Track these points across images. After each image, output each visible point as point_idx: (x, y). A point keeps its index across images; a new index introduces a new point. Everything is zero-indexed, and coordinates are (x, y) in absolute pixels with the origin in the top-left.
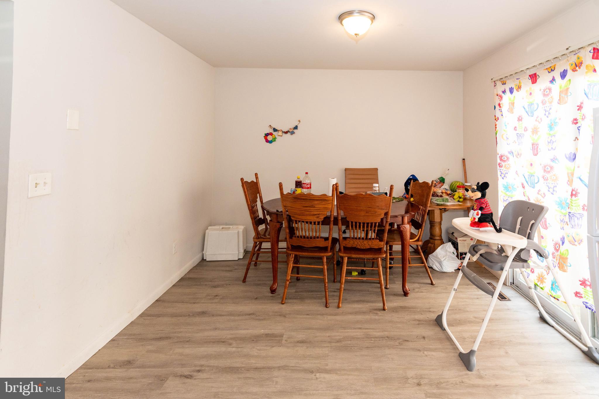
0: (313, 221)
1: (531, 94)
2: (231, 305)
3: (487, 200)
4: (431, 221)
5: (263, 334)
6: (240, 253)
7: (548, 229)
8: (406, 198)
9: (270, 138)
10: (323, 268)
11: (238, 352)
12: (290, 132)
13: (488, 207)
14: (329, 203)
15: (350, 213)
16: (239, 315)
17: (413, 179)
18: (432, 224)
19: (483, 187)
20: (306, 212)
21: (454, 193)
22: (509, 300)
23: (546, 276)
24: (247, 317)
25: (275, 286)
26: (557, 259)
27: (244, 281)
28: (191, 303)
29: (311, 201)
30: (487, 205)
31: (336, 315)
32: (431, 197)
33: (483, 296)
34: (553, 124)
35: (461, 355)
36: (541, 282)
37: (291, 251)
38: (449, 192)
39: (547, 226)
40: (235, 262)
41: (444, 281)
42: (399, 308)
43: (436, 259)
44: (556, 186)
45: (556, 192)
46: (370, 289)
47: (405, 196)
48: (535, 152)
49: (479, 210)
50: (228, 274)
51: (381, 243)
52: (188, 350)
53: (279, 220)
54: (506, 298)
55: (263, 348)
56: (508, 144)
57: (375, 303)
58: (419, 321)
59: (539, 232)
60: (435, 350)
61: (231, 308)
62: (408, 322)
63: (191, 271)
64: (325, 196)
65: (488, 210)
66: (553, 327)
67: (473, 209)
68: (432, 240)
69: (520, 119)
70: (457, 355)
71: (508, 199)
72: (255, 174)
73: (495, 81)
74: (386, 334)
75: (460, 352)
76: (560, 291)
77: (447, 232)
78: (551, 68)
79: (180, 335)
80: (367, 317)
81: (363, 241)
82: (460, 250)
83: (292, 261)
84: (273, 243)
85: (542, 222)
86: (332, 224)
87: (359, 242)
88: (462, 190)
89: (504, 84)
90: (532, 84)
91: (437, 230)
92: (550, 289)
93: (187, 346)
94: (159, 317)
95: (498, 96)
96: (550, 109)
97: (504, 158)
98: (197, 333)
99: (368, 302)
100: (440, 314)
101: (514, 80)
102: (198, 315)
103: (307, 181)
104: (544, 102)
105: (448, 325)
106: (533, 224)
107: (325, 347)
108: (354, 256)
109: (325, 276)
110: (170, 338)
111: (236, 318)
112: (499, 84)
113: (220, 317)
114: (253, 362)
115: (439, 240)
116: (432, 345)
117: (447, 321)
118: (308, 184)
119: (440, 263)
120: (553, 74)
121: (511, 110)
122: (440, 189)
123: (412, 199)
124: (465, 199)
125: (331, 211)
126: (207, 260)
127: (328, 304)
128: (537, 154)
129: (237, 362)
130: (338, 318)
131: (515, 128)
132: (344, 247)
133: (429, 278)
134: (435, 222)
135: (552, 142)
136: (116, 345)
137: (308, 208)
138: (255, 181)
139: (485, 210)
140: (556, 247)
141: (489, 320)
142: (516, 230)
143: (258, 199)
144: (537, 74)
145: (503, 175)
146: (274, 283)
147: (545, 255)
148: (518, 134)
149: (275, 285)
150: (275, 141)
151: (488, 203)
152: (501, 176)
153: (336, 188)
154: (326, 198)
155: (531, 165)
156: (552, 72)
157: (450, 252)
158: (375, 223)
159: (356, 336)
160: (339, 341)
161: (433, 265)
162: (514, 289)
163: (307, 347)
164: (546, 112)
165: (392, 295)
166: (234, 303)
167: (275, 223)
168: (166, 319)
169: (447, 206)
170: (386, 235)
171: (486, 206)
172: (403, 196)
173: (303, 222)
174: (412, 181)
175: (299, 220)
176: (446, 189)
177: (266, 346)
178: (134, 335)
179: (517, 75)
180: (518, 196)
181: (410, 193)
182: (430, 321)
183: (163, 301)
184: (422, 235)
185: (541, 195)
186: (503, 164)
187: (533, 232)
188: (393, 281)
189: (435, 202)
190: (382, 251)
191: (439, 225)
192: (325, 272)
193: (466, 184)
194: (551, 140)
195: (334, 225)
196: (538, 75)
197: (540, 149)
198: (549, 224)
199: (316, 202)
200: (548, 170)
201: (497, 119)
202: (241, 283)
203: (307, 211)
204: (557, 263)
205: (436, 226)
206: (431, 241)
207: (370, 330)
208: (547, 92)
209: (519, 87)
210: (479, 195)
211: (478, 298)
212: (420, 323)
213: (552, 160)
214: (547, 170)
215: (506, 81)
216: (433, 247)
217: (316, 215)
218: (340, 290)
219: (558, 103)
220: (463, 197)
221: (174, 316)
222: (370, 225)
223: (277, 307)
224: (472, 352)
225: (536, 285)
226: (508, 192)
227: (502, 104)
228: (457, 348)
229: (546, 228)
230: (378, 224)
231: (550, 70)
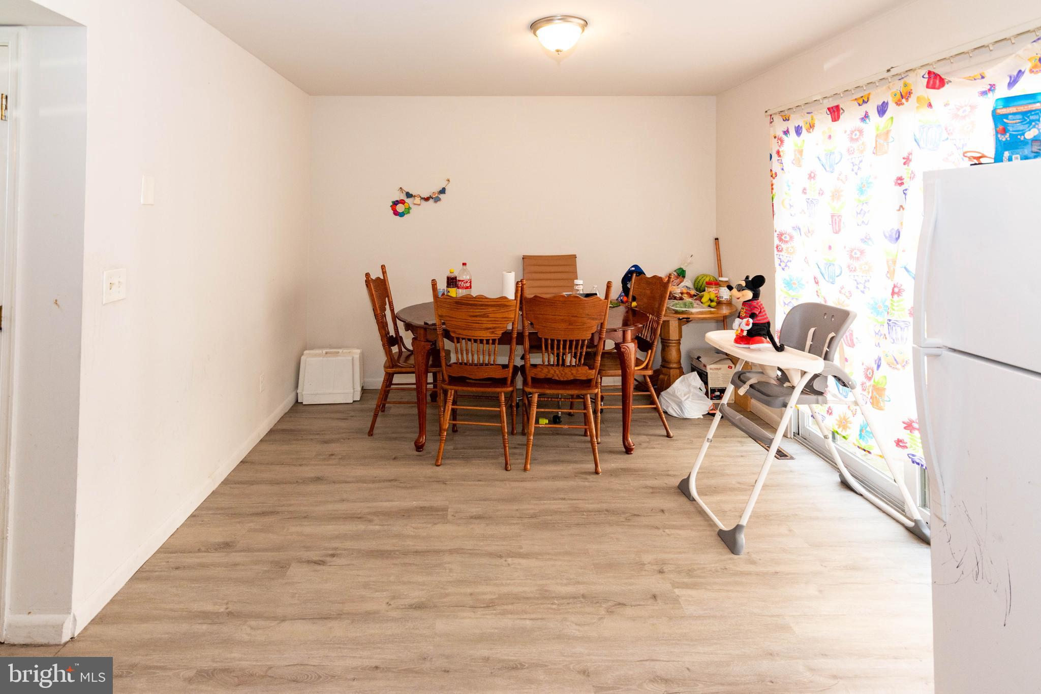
0: (485, 338)
1: (830, 137)
2: (358, 467)
3: (761, 303)
4: (664, 339)
5: (416, 507)
6: (355, 392)
7: (855, 347)
8: (622, 302)
9: (400, 208)
10: (500, 411)
11: (385, 531)
12: (432, 198)
13: (764, 314)
14: (511, 311)
15: (544, 325)
16: (374, 482)
17: (635, 272)
18: (665, 344)
19: (756, 283)
20: (475, 325)
21: (702, 293)
22: (792, 458)
23: (851, 419)
24: (387, 484)
25: (423, 440)
26: (869, 392)
27: (370, 433)
28: (295, 465)
29: (483, 308)
30: (762, 311)
31: (523, 480)
32: (667, 300)
33: (750, 454)
34: (864, 185)
35: (722, 534)
36: (843, 428)
37: (449, 385)
38: (693, 292)
39: (853, 342)
40: (348, 406)
41: (687, 432)
42: (620, 470)
43: (672, 398)
44: (869, 281)
45: (869, 290)
46: (571, 444)
47: (621, 300)
48: (836, 227)
49: (750, 317)
50: (343, 424)
51: (591, 371)
52: (309, 529)
53: (430, 337)
54: (787, 455)
55: (421, 525)
56: (791, 215)
57: (582, 464)
58: (653, 488)
59: (842, 350)
60: (681, 527)
61: (360, 471)
62: (636, 489)
63: (282, 420)
64: (504, 300)
65: (763, 317)
66: (861, 495)
67: (739, 317)
68: (666, 369)
69: (811, 176)
70: (715, 534)
71: (792, 301)
72: (382, 266)
73: (771, 115)
74: (605, 506)
75: (720, 530)
76: (874, 439)
77: (690, 357)
78: (863, 98)
79: (291, 509)
80: (572, 483)
81: (564, 369)
82: (711, 385)
83: (451, 400)
84: (419, 375)
85: (847, 336)
86: (515, 343)
87: (557, 370)
88: (714, 289)
89: (786, 119)
90: (833, 121)
91: (673, 354)
92: (858, 438)
93: (306, 523)
94: (253, 484)
95: (777, 139)
96: (861, 161)
97: (785, 237)
98: (316, 506)
99: (569, 462)
100: (686, 477)
101: (803, 114)
102: (311, 482)
103: (465, 277)
104: (851, 151)
105: (699, 493)
106: (832, 338)
107: (514, 524)
108: (548, 392)
109: (504, 422)
110: (278, 513)
111: (371, 485)
112: (778, 119)
113: (344, 484)
114: (410, 543)
115: (676, 368)
116: (676, 521)
117: (697, 489)
118: (467, 282)
119: (680, 404)
120: (865, 107)
121: (797, 162)
122: (679, 288)
123: (634, 304)
124: (719, 303)
125: (513, 323)
126: (304, 403)
127: (509, 466)
128: (840, 230)
129: (387, 544)
130: (528, 485)
131: (804, 191)
132: (533, 378)
133: (664, 428)
134: (670, 340)
135: (862, 212)
136: (200, 522)
137: (478, 319)
138: (382, 277)
139: (759, 318)
140: (868, 373)
141: (763, 486)
142: (805, 348)
143: (387, 307)
144: (841, 106)
145: (783, 265)
146: (420, 436)
147: (850, 383)
148: (809, 199)
149: (423, 437)
150: (409, 212)
151: (763, 308)
152: (780, 265)
153: (521, 286)
154: (506, 303)
155: (830, 248)
156: (865, 105)
157: (695, 388)
158: (582, 340)
159: (559, 510)
160: (534, 516)
161: (668, 407)
162: (799, 442)
163: (487, 525)
164: (854, 166)
165: (607, 452)
166: (362, 465)
167: (423, 342)
168: (264, 488)
169: (692, 313)
170: (600, 359)
171: (760, 312)
172: (617, 299)
173: (470, 340)
174: (635, 275)
175: (464, 337)
176: (687, 287)
177: (425, 523)
178: (222, 509)
179: (808, 106)
180: (808, 296)
181: (631, 293)
182: (670, 488)
183: (252, 463)
184: (652, 359)
185: (845, 294)
186: (784, 246)
187: (832, 352)
188: (606, 433)
189: (673, 308)
190: (592, 384)
191: (677, 345)
192: (503, 417)
193: (721, 279)
194: (862, 209)
195: (517, 344)
196: (842, 108)
197: (844, 223)
198: (857, 338)
199: (491, 309)
200: (857, 256)
201: (774, 176)
202: (367, 436)
203: (477, 323)
204: (869, 397)
205: (672, 346)
206: (664, 370)
207: (580, 501)
208: (856, 135)
209: (812, 126)
210: (749, 295)
211: (742, 456)
212: (655, 491)
213: (864, 241)
214: (854, 256)
215: (790, 116)
216: (667, 379)
217: (490, 328)
218: (527, 445)
219: (874, 153)
220: (716, 299)
221: (276, 483)
222: (574, 343)
223: (429, 470)
224: (738, 528)
225: (834, 434)
226: (791, 291)
227: (782, 151)
228: (715, 525)
229: (852, 345)
230: (587, 341)
231: (861, 102)
